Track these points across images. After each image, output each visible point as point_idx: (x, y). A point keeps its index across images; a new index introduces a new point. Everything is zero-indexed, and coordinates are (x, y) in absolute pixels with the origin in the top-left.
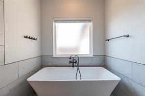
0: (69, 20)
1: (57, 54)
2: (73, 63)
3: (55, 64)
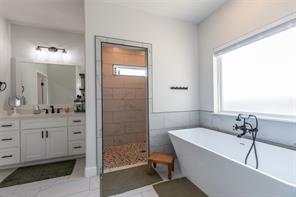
2: (245, 130)
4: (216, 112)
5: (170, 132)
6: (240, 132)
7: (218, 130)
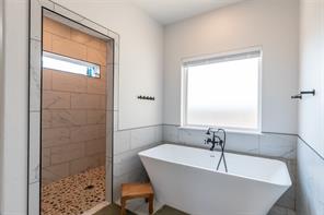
0: (209, 60)
1: (189, 123)
2: (214, 142)
3: (183, 141)
4: (182, 126)
5: (141, 154)
6: (211, 145)
7: (185, 145)
